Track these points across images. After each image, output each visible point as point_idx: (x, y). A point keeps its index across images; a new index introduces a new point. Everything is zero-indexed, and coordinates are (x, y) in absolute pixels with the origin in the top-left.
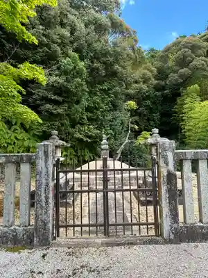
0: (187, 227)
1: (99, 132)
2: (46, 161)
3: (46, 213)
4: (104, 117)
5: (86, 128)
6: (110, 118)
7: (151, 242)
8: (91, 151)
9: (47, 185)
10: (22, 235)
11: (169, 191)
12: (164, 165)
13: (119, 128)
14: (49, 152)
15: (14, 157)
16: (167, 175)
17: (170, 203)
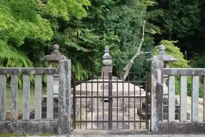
0: (169, 124)
1: (98, 37)
2: (66, 74)
3: (67, 111)
4: (105, 17)
5: (79, 32)
6: (114, 17)
7: (142, 133)
8: (85, 66)
9: (67, 91)
10: (49, 127)
11: (157, 97)
12: (155, 79)
13: (127, 32)
14: (69, 67)
15: (42, 71)
16: (156, 86)
17: (157, 106)
